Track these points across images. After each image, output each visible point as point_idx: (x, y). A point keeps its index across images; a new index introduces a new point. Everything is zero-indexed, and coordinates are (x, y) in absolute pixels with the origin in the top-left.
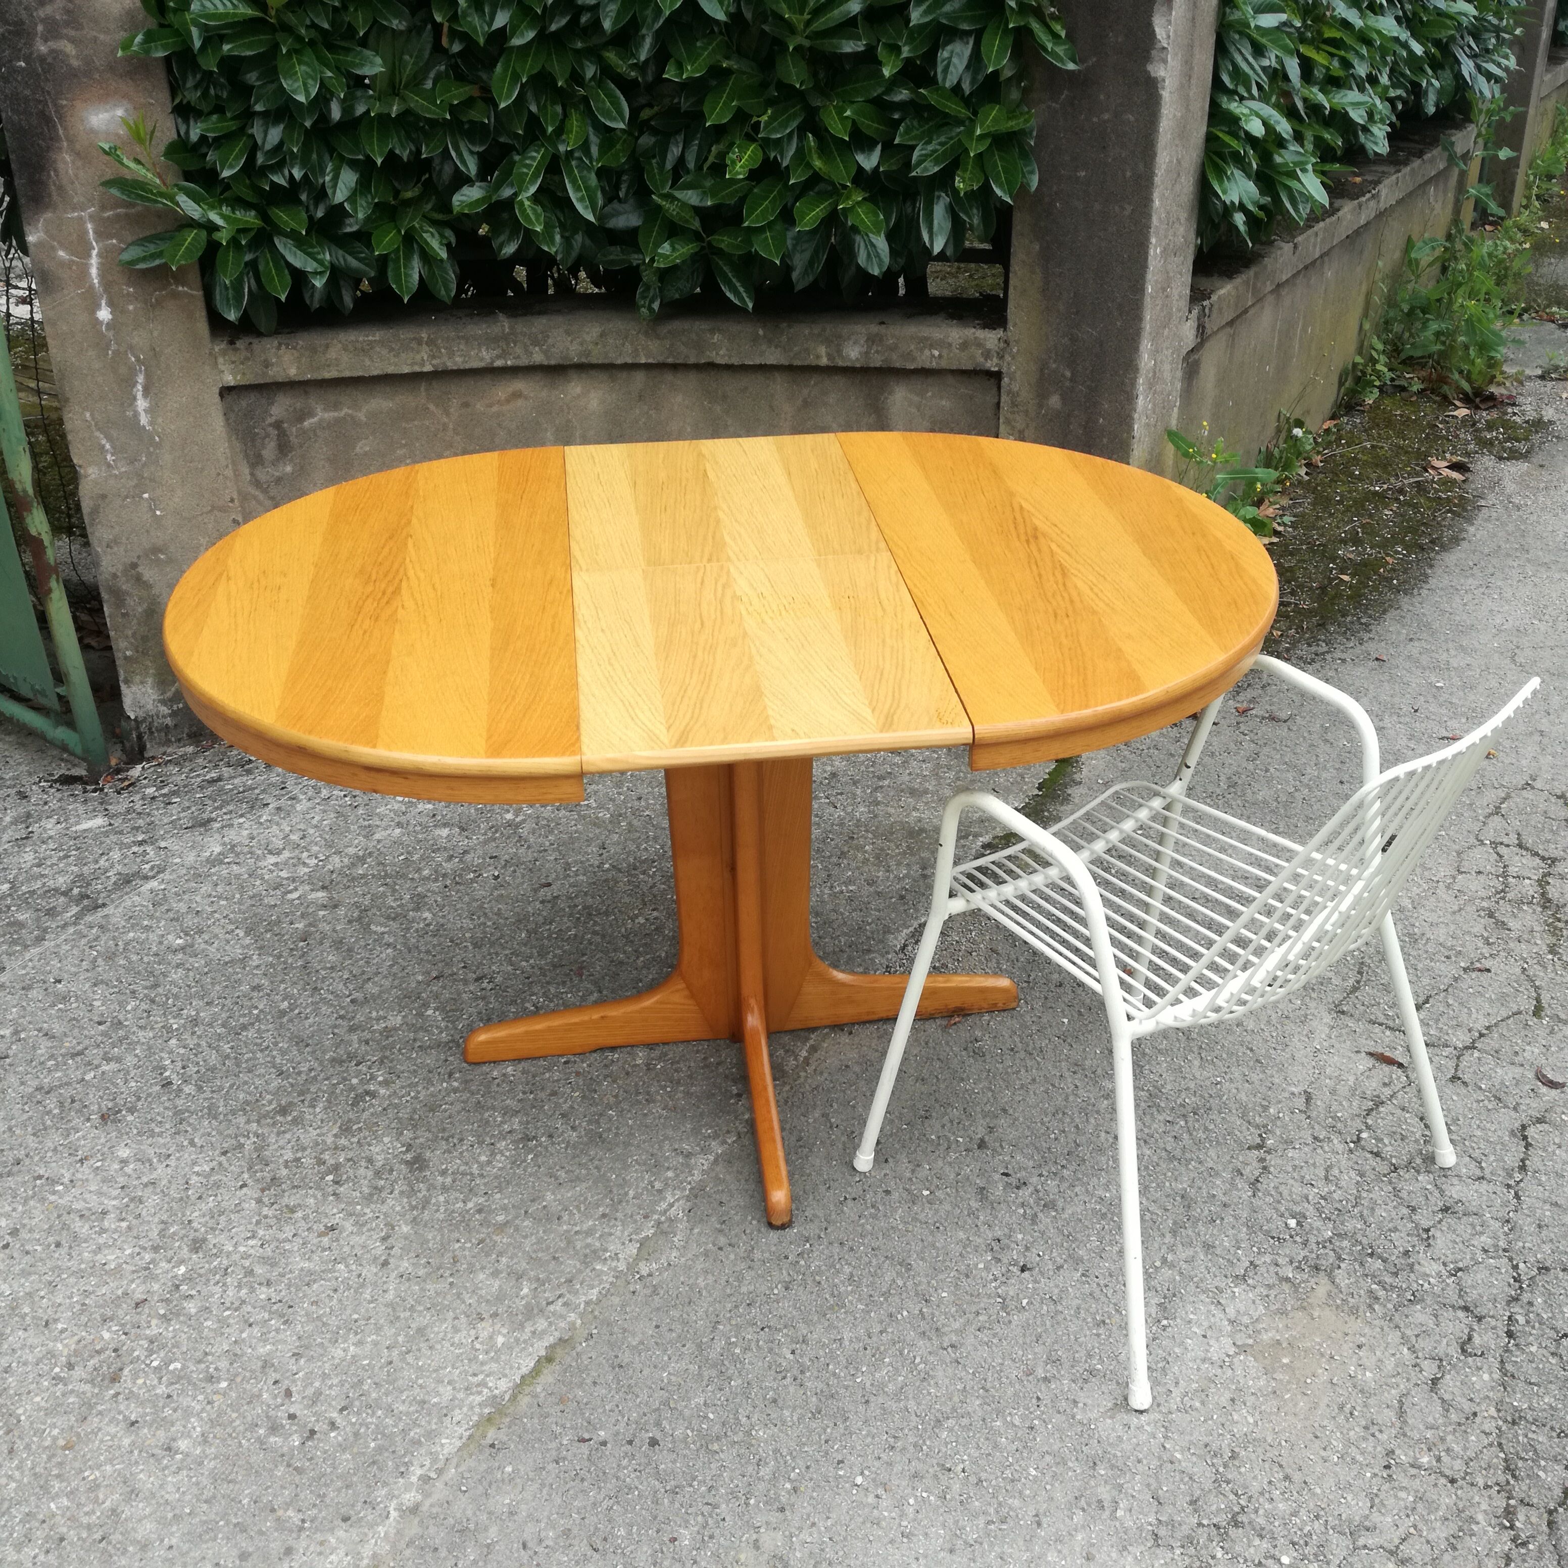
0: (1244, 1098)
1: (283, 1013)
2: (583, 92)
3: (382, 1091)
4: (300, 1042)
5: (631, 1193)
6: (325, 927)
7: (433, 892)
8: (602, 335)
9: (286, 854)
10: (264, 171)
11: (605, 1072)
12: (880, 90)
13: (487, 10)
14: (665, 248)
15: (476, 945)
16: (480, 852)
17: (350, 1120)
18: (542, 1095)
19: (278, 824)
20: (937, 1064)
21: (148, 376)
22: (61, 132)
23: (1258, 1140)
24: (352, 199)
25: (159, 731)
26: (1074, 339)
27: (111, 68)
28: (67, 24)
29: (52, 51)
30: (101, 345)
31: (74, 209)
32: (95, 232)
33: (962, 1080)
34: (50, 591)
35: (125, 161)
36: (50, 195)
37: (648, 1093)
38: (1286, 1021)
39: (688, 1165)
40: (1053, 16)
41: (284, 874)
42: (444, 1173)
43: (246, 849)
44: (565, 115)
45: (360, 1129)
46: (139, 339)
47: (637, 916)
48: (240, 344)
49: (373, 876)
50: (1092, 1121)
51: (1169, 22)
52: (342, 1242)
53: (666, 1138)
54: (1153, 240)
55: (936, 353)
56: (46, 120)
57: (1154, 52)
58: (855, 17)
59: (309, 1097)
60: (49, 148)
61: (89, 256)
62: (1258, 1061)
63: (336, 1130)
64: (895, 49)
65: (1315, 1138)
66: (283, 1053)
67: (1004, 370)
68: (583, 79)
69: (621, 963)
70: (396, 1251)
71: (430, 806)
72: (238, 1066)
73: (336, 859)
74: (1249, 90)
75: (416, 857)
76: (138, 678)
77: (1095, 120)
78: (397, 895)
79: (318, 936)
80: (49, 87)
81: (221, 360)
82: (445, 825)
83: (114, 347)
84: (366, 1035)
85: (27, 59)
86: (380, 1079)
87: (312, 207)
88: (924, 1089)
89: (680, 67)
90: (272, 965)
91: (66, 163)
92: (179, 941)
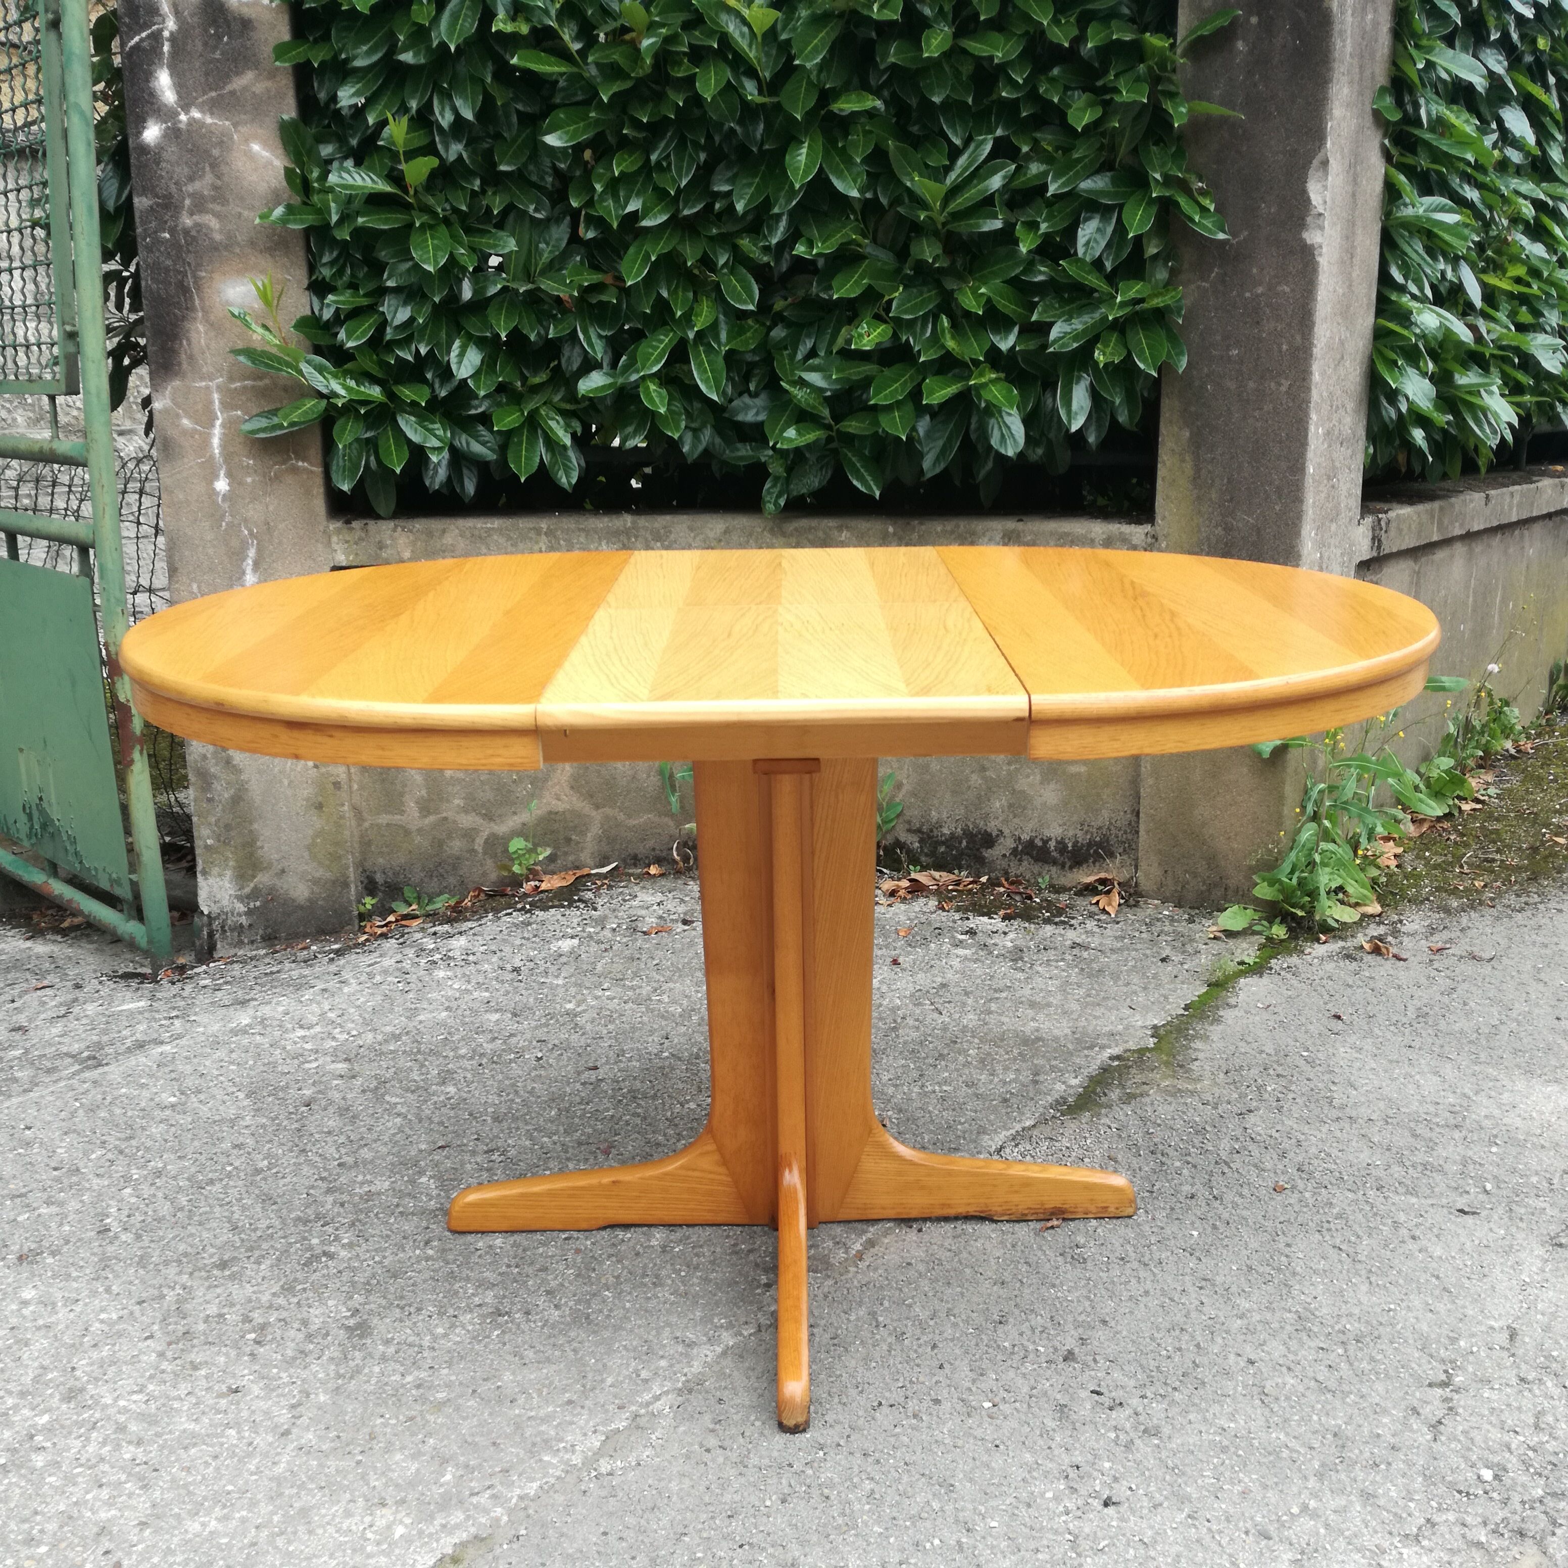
0: (1425, 1328)
1: (258, 1171)
2: (714, 278)
3: (343, 1253)
4: (267, 1199)
5: (610, 1381)
6: (336, 1096)
7: (466, 1069)
8: (727, 532)
9: (318, 1029)
10: (390, 346)
11: (610, 1251)
12: (1017, 271)
13: (622, 194)
14: (791, 433)
15: (497, 1119)
16: (528, 1036)
17: (295, 1280)
18: (530, 1270)
19: (318, 1003)
20: (1024, 1268)
21: (259, 551)
22: (197, 302)
23: (1443, 1377)
24: (476, 375)
25: (232, 930)
26: (1228, 529)
27: (252, 244)
28: (214, 199)
29: (197, 225)
30: (216, 516)
31: (202, 379)
32: (222, 403)
33: (1054, 1286)
34: (132, 762)
35: (253, 326)
36: (180, 364)
37: (657, 1276)
38: (1486, 1250)
39: (687, 1355)
40: (1202, 192)
41: (308, 1046)
42: (387, 1342)
43: (275, 1023)
44: (696, 299)
45: (304, 1290)
46: (254, 512)
47: (688, 1102)
48: (356, 524)
49: (404, 1052)
50: (1219, 1340)
51: (1325, 187)
52: (242, 1405)
53: (669, 1324)
54: (1314, 416)
56: (184, 290)
57: (1309, 219)
58: (993, 194)
59: (257, 1253)
60: (184, 318)
61: (213, 426)
62: (1445, 1289)
63: (276, 1288)
64: (1033, 226)
65: (1522, 1380)
66: (244, 1208)
68: (715, 265)
69: (658, 1145)
70: (304, 1420)
71: (487, 994)
72: (190, 1218)
73: (370, 1036)
74: (1421, 289)
75: (456, 1037)
76: (215, 871)
77: (1248, 295)
78: (424, 1070)
79: (323, 1103)
80: (190, 258)
81: (334, 539)
82: (497, 1011)
83: (228, 518)
84: (345, 1197)
85: (172, 231)
86: (346, 1241)
87: (437, 386)
88: (1003, 1293)
89: (811, 245)
90: (263, 1126)
91: (199, 332)
92: (173, 1099)
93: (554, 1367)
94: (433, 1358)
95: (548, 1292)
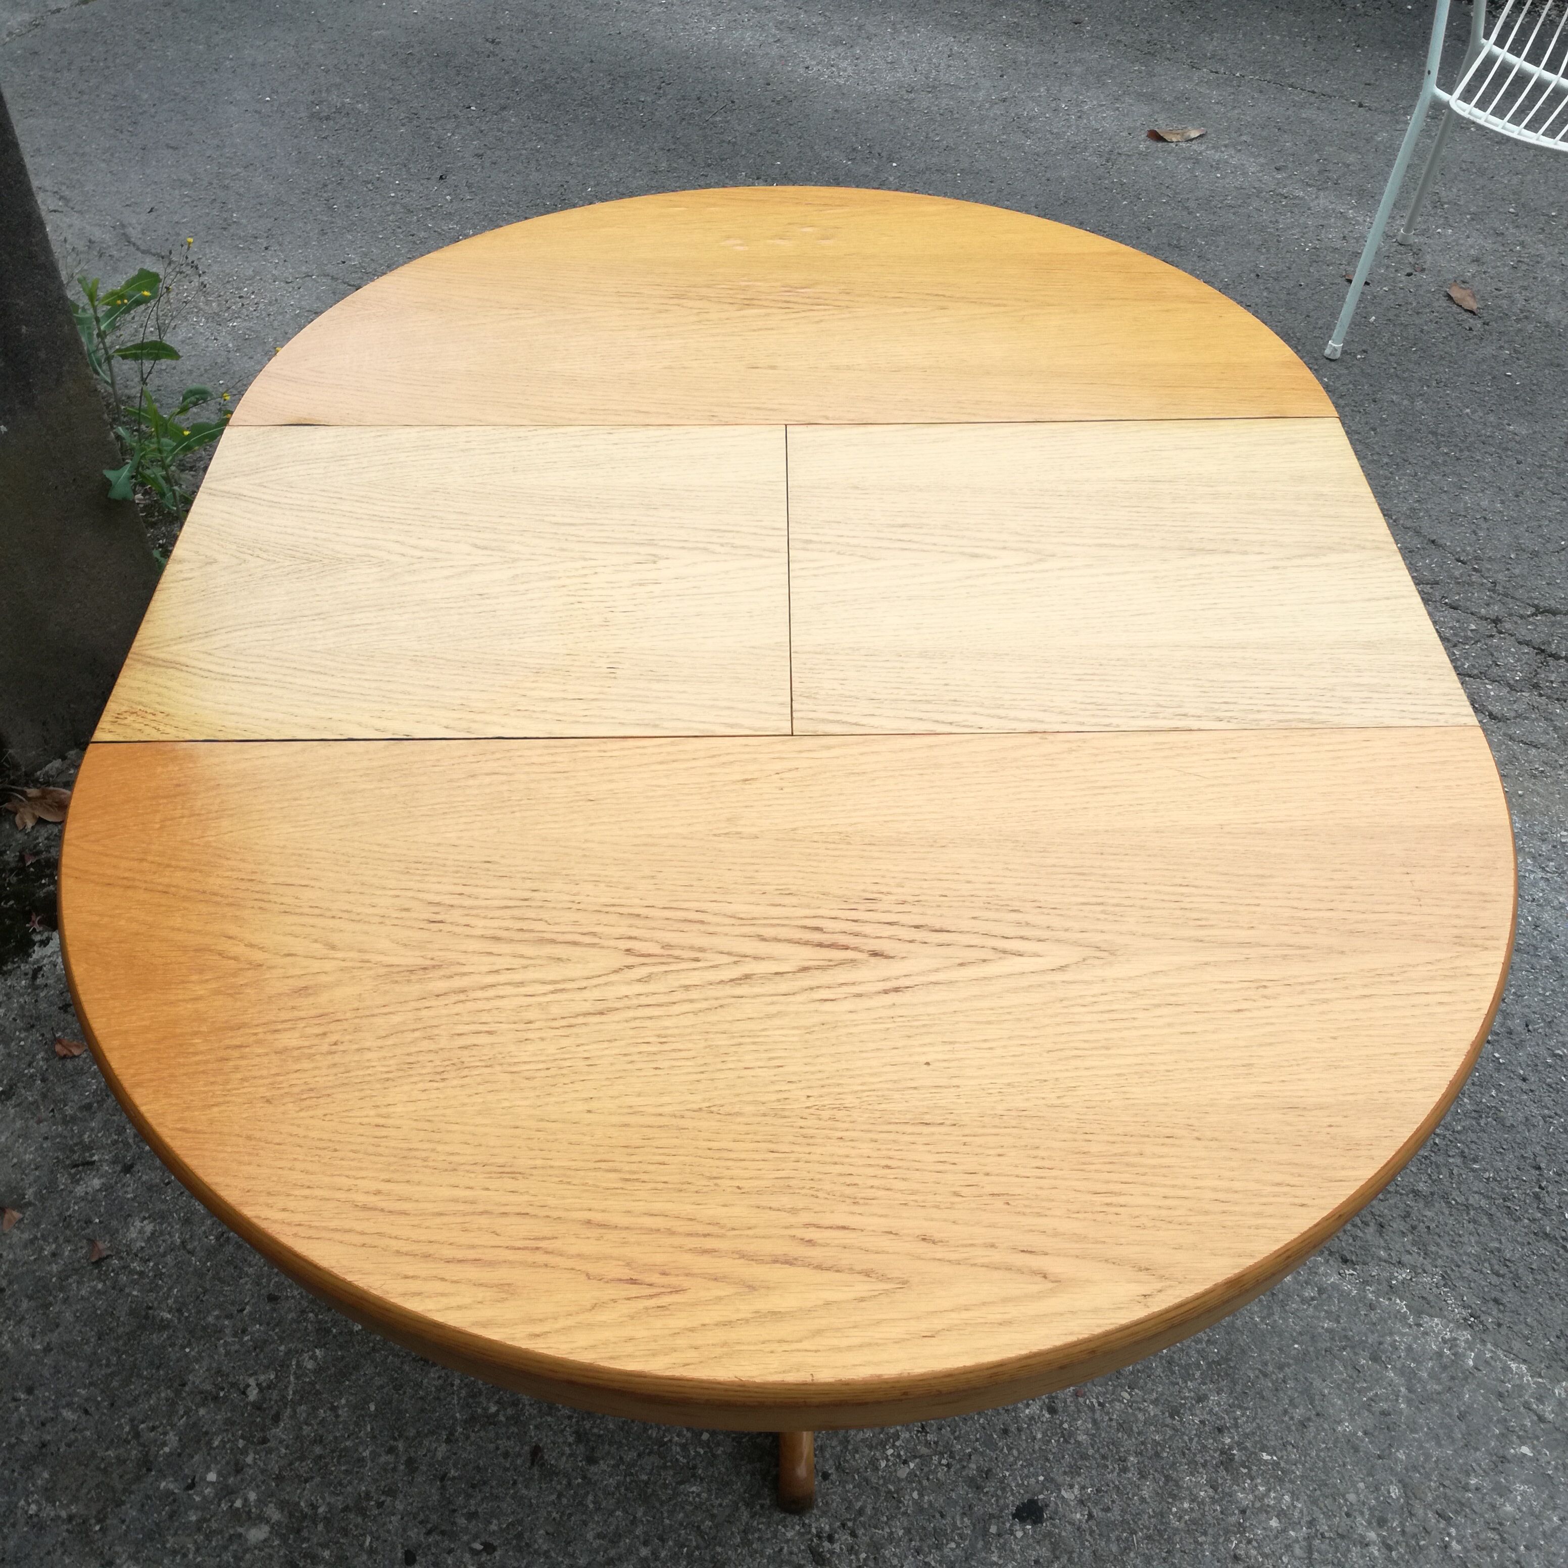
93: (1317, 1383)
94: (1329, 1516)
95: (1174, 1412)
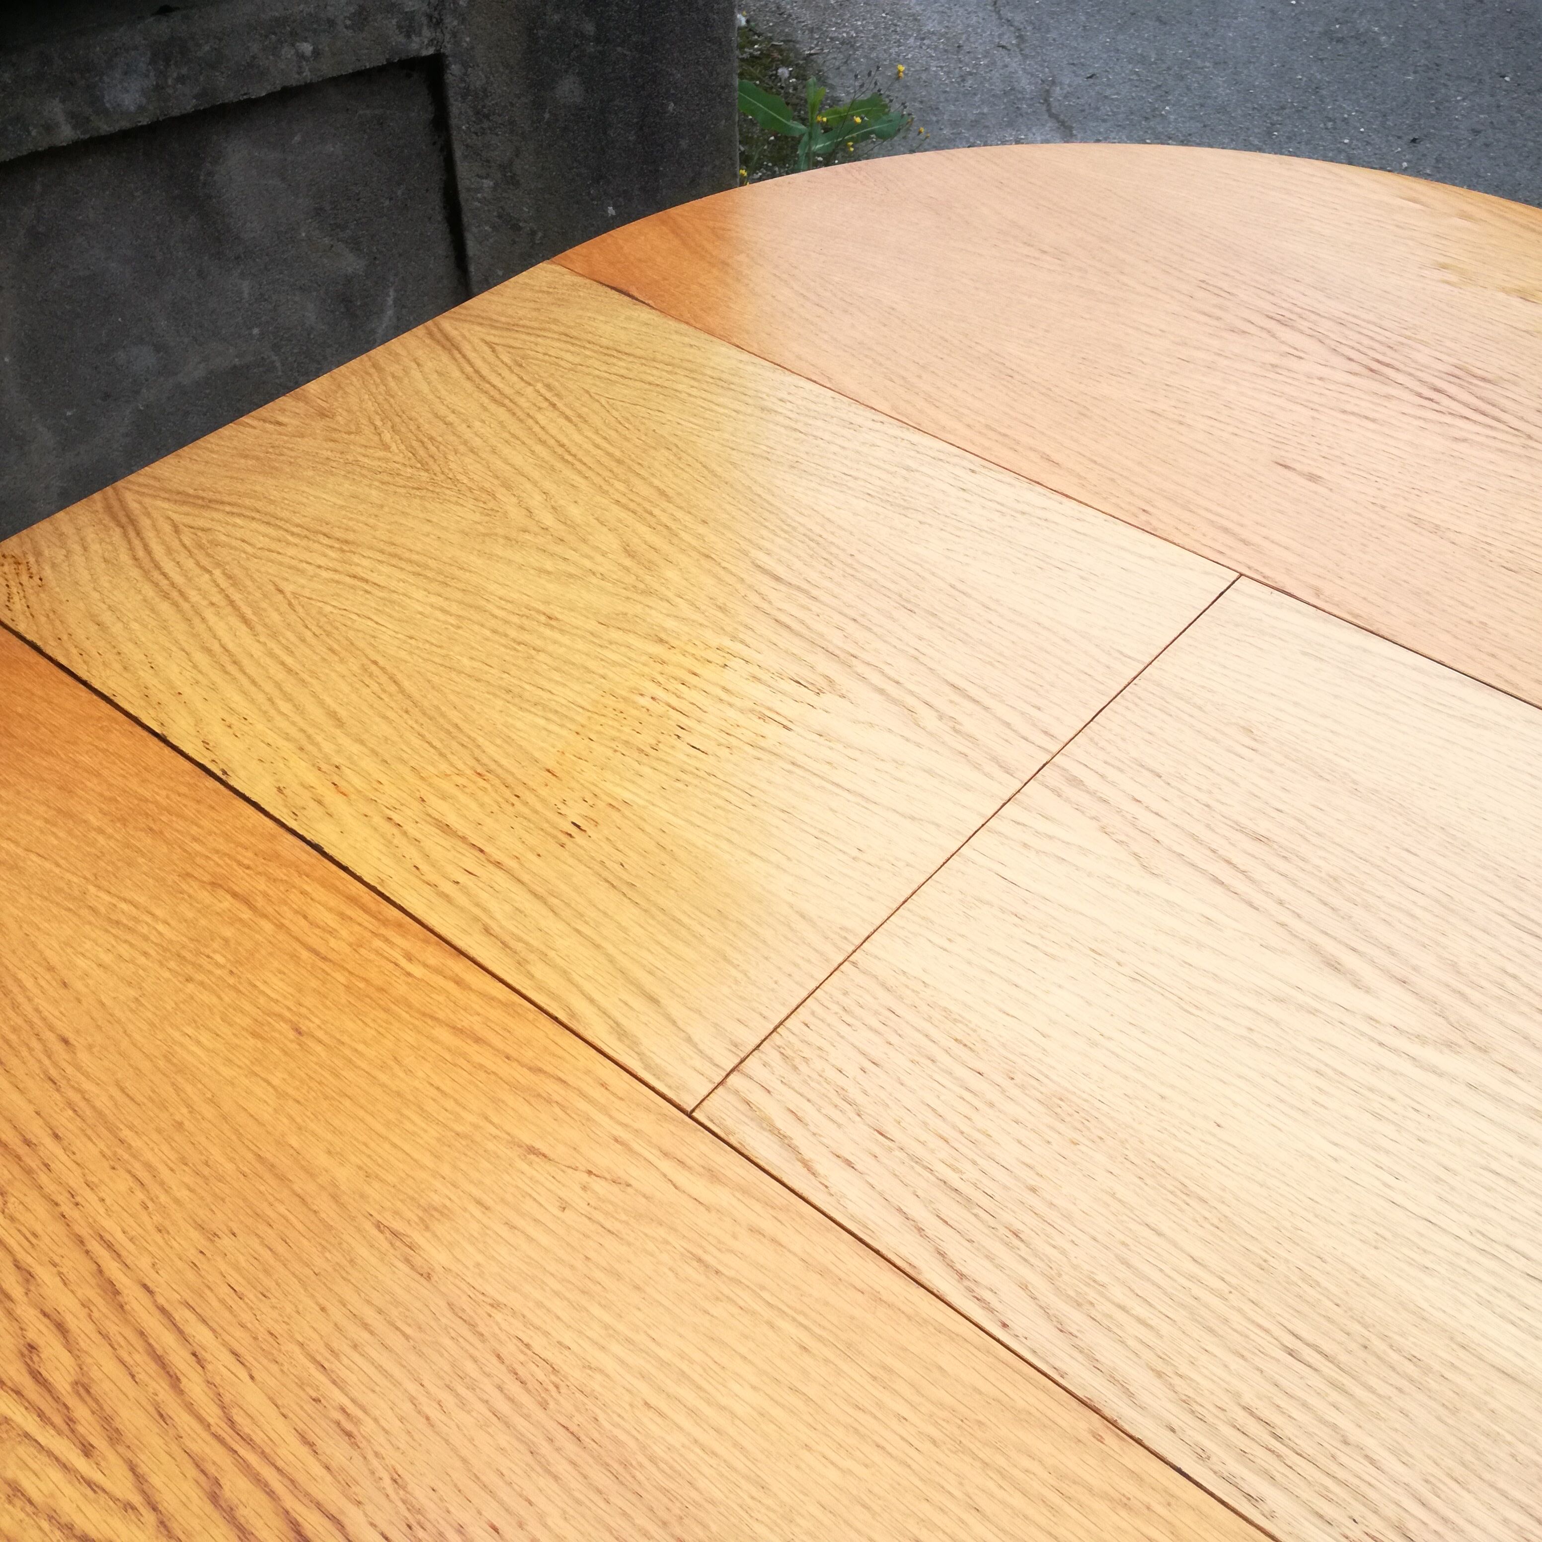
55: (307, 48)
67: (448, 48)
